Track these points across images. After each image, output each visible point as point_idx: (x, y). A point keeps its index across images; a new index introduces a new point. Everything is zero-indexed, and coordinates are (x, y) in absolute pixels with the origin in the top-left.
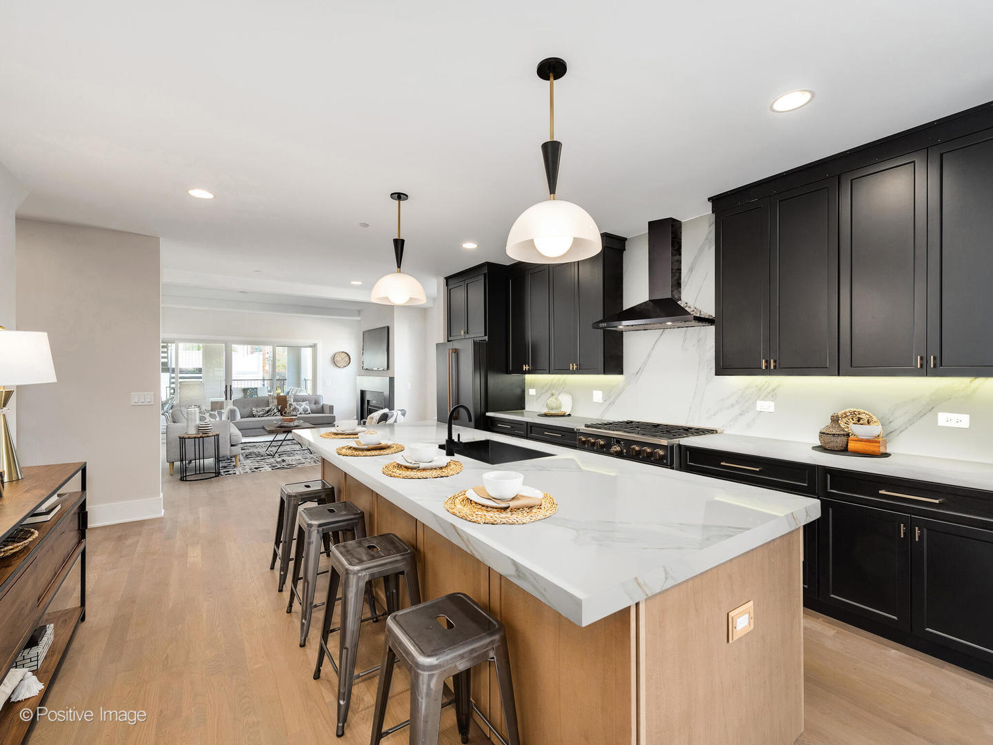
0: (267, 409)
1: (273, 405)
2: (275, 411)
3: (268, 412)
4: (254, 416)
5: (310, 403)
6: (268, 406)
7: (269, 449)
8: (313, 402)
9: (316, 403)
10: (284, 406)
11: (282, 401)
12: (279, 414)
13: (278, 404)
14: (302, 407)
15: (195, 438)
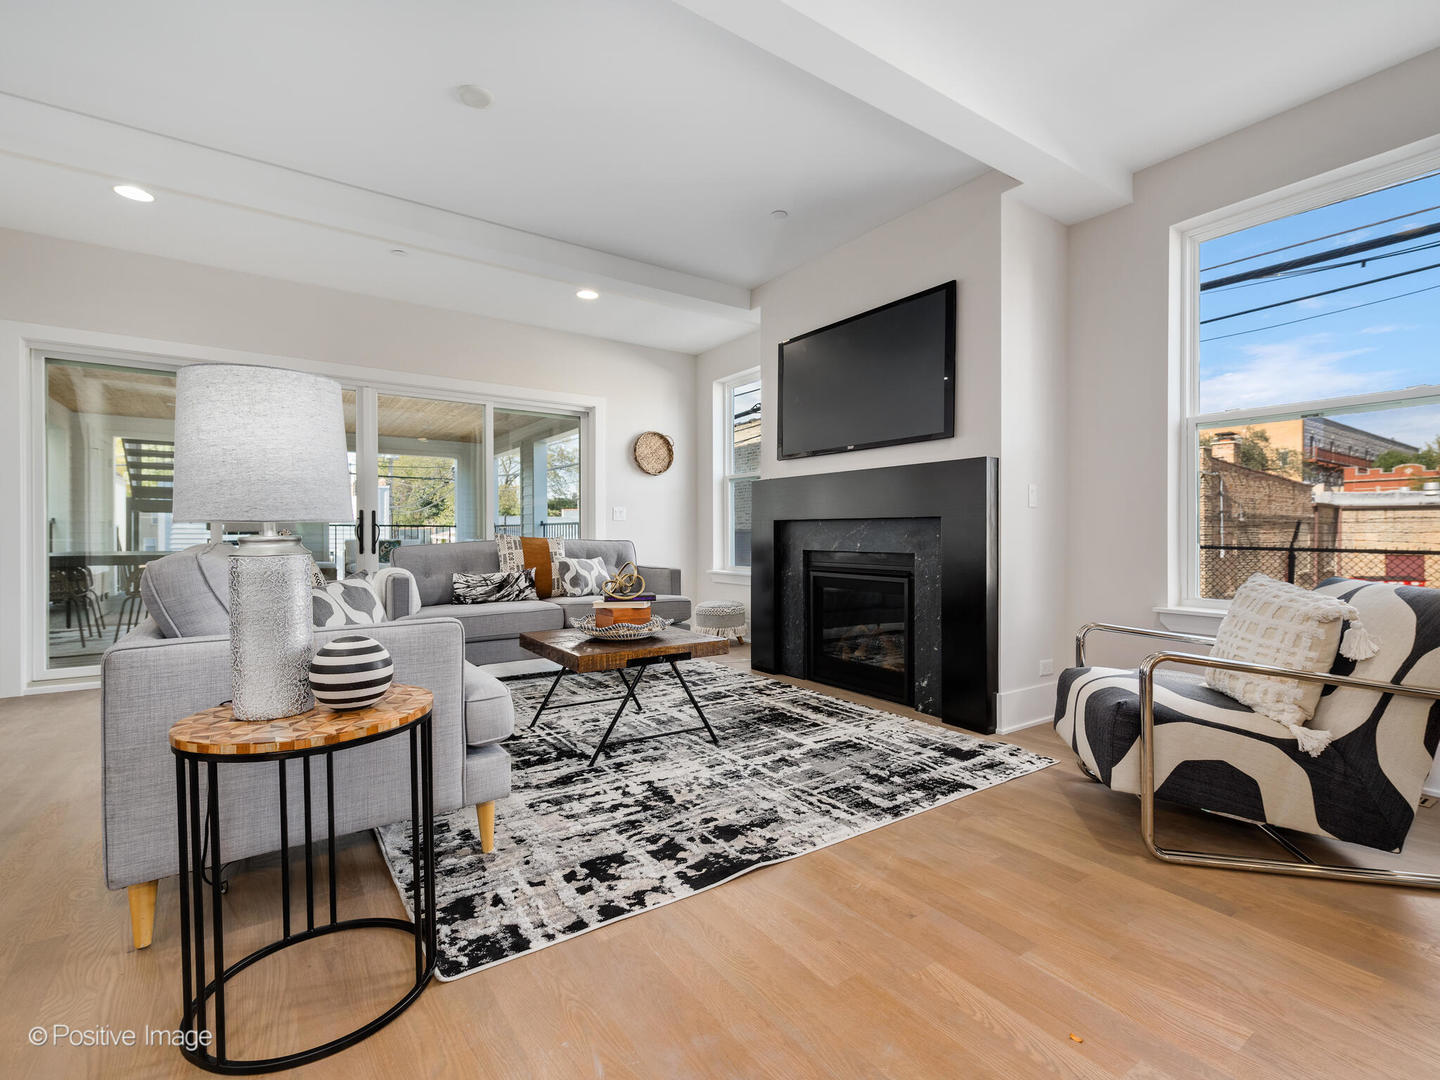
0: (497, 577)
1: (513, 562)
2: (523, 583)
3: (501, 586)
4: (458, 600)
5: (606, 562)
6: (498, 569)
7: (543, 718)
8: (614, 561)
9: (621, 562)
10: (544, 570)
11: (537, 554)
12: (531, 593)
13: (528, 565)
14: (595, 573)
15: (283, 756)
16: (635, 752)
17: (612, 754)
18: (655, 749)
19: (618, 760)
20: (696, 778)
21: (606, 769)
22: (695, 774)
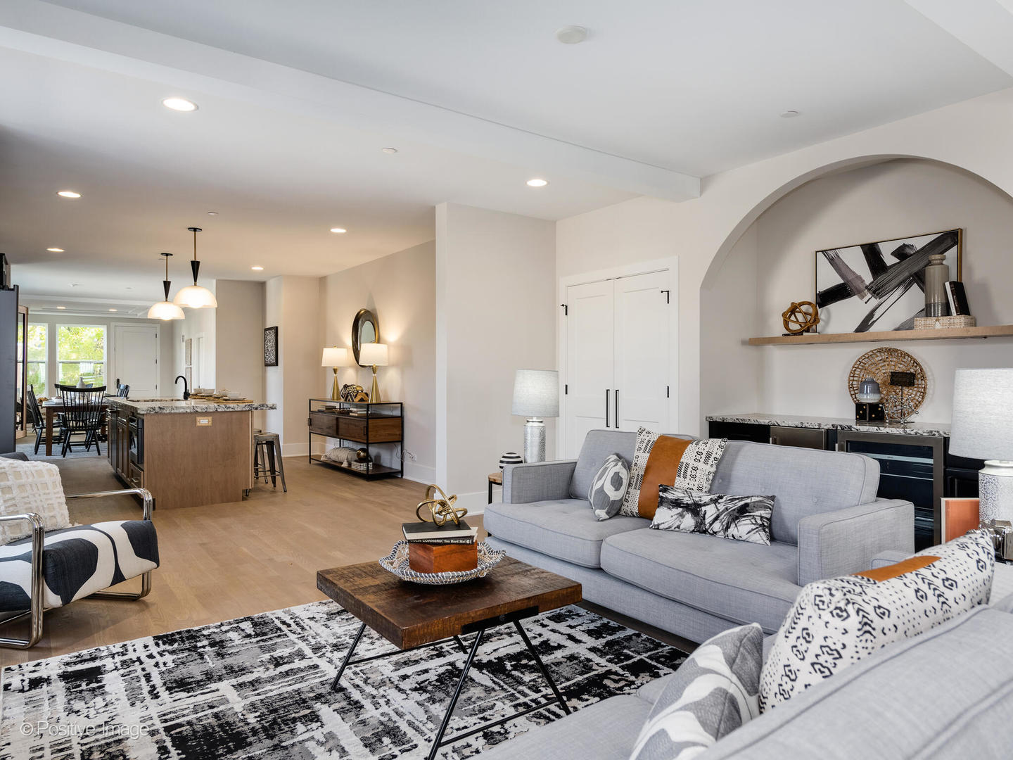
16: (426, 671)
17: (450, 668)
18: (404, 677)
19: (442, 661)
20: (372, 643)
21: (452, 651)
22: (371, 647)
